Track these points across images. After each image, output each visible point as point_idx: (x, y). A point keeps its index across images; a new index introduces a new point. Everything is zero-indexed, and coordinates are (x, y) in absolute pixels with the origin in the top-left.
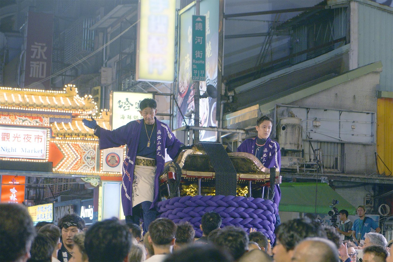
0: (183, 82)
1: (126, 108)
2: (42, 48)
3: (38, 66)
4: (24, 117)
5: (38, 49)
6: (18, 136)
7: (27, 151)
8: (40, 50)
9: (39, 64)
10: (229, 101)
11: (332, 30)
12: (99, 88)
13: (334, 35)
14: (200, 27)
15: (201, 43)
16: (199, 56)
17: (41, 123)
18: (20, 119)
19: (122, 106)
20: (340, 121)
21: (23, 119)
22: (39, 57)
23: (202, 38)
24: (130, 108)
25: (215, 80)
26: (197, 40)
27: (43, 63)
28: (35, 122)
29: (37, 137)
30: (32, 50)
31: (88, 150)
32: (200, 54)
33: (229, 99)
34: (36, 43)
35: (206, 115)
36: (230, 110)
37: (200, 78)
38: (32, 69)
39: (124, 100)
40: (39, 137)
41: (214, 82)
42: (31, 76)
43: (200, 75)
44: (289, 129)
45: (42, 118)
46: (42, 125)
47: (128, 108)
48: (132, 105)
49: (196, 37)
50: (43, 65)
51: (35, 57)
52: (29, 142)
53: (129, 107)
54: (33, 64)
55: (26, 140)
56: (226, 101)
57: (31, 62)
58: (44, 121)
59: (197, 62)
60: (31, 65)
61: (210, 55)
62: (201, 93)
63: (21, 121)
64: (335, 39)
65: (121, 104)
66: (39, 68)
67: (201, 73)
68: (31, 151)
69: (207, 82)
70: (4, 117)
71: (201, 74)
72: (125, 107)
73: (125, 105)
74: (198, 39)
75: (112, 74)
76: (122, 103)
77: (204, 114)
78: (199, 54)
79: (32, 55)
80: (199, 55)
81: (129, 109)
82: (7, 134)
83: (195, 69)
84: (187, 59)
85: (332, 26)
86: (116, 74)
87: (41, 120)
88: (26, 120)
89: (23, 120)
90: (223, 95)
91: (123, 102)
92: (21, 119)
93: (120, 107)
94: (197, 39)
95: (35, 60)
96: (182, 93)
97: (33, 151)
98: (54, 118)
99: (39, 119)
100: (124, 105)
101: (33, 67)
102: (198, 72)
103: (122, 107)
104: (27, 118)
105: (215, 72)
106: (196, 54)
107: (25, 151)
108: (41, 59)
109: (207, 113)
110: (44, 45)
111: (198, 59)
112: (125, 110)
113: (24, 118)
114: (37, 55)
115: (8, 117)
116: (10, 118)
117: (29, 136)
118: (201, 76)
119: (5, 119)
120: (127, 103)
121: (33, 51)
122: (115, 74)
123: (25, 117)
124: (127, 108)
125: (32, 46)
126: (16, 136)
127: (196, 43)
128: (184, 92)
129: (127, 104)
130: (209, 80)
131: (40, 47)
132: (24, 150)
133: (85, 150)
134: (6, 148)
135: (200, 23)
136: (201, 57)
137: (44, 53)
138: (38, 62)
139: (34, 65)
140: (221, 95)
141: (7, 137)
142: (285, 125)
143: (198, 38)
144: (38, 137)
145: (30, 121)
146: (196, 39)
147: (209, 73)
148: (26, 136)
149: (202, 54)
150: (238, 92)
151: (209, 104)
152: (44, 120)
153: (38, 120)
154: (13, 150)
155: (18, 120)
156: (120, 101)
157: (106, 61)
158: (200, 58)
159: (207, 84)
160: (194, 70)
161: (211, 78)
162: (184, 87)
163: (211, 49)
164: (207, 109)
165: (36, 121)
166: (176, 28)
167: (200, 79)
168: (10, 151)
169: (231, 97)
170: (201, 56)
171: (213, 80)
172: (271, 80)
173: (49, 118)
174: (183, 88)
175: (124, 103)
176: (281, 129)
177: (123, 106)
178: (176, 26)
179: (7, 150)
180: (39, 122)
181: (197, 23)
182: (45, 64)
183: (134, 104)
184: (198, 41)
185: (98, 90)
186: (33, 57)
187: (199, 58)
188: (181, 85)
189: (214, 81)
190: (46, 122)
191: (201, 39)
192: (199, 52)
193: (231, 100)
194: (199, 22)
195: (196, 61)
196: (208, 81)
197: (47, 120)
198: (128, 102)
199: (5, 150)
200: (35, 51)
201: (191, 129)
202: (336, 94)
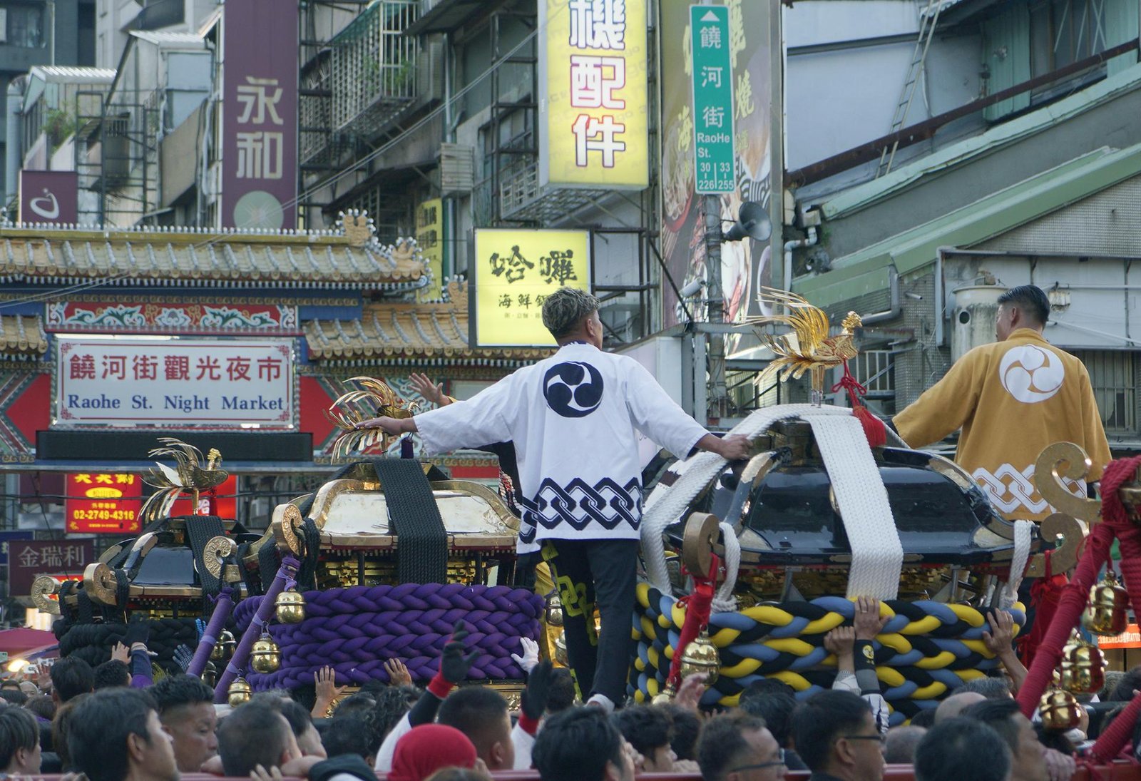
0: (675, 188)
1: (513, 275)
2: (270, 91)
3: (259, 145)
4: (225, 308)
5: (256, 95)
6: (211, 364)
7: (238, 406)
8: (263, 99)
9: (262, 140)
10: (806, 241)
11: (1098, 19)
12: (437, 203)
13: (1104, 34)
14: (714, 39)
15: (719, 85)
16: (713, 123)
17: (275, 323)
18: (215, 315)
19: (502, 269)
20: (1126, 289)
21: (225, 314)
22: (260, 119)
23: (720, 69)
24: (525, 273)
25: (764, 181)
26: (707, 77)
27: (274, 135)
28: (258, 321)
29: (266, 364)
30: (240, 98)
31: (410, 394)
32: (718, 117)
33: (807, 236)
34: (251, 80)
35: (743, 283)
36: (809, 268)
37: (718, 185)
38: (241, 153)
39: (506, 253)
40: (273, 364)
41: (763, 189)
42: (240, 174)
43: (720, 176)
44: (979, 321)
45: (278, 308)
46: (277, 328)
47: (517, 274)
48: (531, 266)
49: (705, 68)
50: (273, 143)
51: (250, 119)
52: (242, 380)
53: (522, 270)
54: (245, 140)
55: (235, 374)
56: (798, 242)
57: (240, 135)
58: (284, 317)
59: (709, 139)
60: (240, 144)
61: (750, 111)
62: (727, 228)
63: (219, 318)
64: (1108, 47)
65: (499, 264)
66: (262, 150)
67: (722, 171)
68: (249, 405)
69: (743, 189)
70: (169, 311)
71: (723, 174)
72: (510, 271)
73: (512, 267)
74: (710, 74)
75: (473, 161)
76: (503, 260)
77: (739, 279)
78: (713, 115)
79: (241, 114)
80: (713, 119)
81: (522, 277)
82: (181, 358)
83: (705, 160)
84: (683, 121)
85: (1098, 8)
86: (486, 163)
87: (275, 316)
88: (233, 316)
89: (222, 316)
90: (788, 226)
91: (506, 257)
92: (219, 314)
93: (497, 272)
94: (707, 72)
95: (250, 127)
96: (674, 219)
97: (257, 405)
98: (312, 306)
99: (268, 313)
100: (507, 267)
101: (245, 149)
102: (712, 168)
103: (503, 274)
104: (235, 311)
105: (763, 159)
106: (706, 117)
107: (233, 406)
108: (268, 126)
109: (746, 278)
110: (275, 82)
111: (713, 130)
112: (511, 281)
113: (225, 311)
114: (254, 113)
115: (182, 310)
116: (186, 313)
117: (242, 363)
118: (723, 180)
119: (172, 315)
120: (516, 259)
121: (244, 104)
122: (480, 165)
123: (230, 307)
124: (515, 274)
125: (241, 89)
126: (205, 364)
127: (704, 85)
128: (680, 216)
129: (517, 264)
130: (748, 181)
131: (261, 91)
132: (230, 400)
133: (404, 394)
134: (178, 399)
135: (714, 28)
136: (720, 126)
137: (276, 105)
138: (258, 135)
139: (247, 141)
140: (783, 224)
141: (181, 367)
142: (967, 308)
143: (709, 69)
144: (269, 364)
145: (243, 318)
146: (704, 74)
147: (748, 163)
148: (235, 363)
149: (721, 115)
150: (832, 214)
151: (751, 250)
152: (282, 315)
153: (266, 315)
154: (198, 404)
155: (210, 317)
156: (495, 257)
157: (455, 124)
158: (716, 126)
159: (742, 193)
160: (703, 164)
161: (753, 176)
162: (678, 202)
163: (750, 93)
164: (746, 266)
165: (261, 318)
166: (648, 32)
167: (720, 188)
168: (192, 406)
169: (812, 231)
170: (718, 121)
171: (760, 183)
172: (926, 175)
173: (296, 308)
174: (676, 205)
175: (507, 262)
176: (958, 321)
177: (506, 270)
178: (650, 24)
179: (183, 406)
180: (269, 320)
181: (704, 28)
182: (279, 137)
183: (536, 262)
184: (710, 79)
185: (434, 209)
186: (243, 119)
187: (713, 126)
188: (670, 197)
189: (762, 185)
190: (290, 321)
191: (717, 72)
192: (713, 110)
193: (813, 239)
194: (709, 24)
195: (708, 136)
196: (746, 186)
197: (291, 315)
198: (520, 257)
199: (178, 405)
200: (250, 101)
201: (701, 332)
202: (1113, 211)
